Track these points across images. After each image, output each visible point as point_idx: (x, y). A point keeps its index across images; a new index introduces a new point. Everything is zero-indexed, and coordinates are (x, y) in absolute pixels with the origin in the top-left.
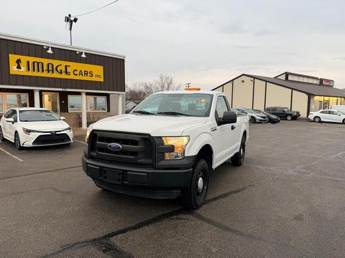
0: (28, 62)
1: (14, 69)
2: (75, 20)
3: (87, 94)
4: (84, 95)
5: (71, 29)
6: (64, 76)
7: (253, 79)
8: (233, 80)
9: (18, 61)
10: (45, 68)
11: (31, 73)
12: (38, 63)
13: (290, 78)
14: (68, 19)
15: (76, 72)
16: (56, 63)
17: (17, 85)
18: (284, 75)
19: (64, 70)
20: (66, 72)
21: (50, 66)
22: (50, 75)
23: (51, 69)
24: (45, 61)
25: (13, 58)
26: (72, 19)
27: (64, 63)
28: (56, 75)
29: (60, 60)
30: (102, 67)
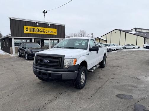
0: (30, 28)
1: (25, 31)
2: (46, 12)
3: (51, 39)
4: (50, 40)
5: (45, 15)
6: (42, 33)
7: (120, 31)
8: (111, 32)
9: (27, 28)
10: (36, 30)
11: (31, 32)
12: (33, 29)
13: (137, 30)
14: (44, 12)
15: (47, 32)
16: (39, 28)
17: (26, 37)
18: (135, 29)
19: (42, 31)
20: (43, 32)
21: (38, 29)
22: (37, 33)
23: (38, 31)
24: (36, 28)
25: (25, 27)
26: (45, 12)
27: (43, 28)
28: (40, 33)
29: (41, 27)
30: (56, 29)
